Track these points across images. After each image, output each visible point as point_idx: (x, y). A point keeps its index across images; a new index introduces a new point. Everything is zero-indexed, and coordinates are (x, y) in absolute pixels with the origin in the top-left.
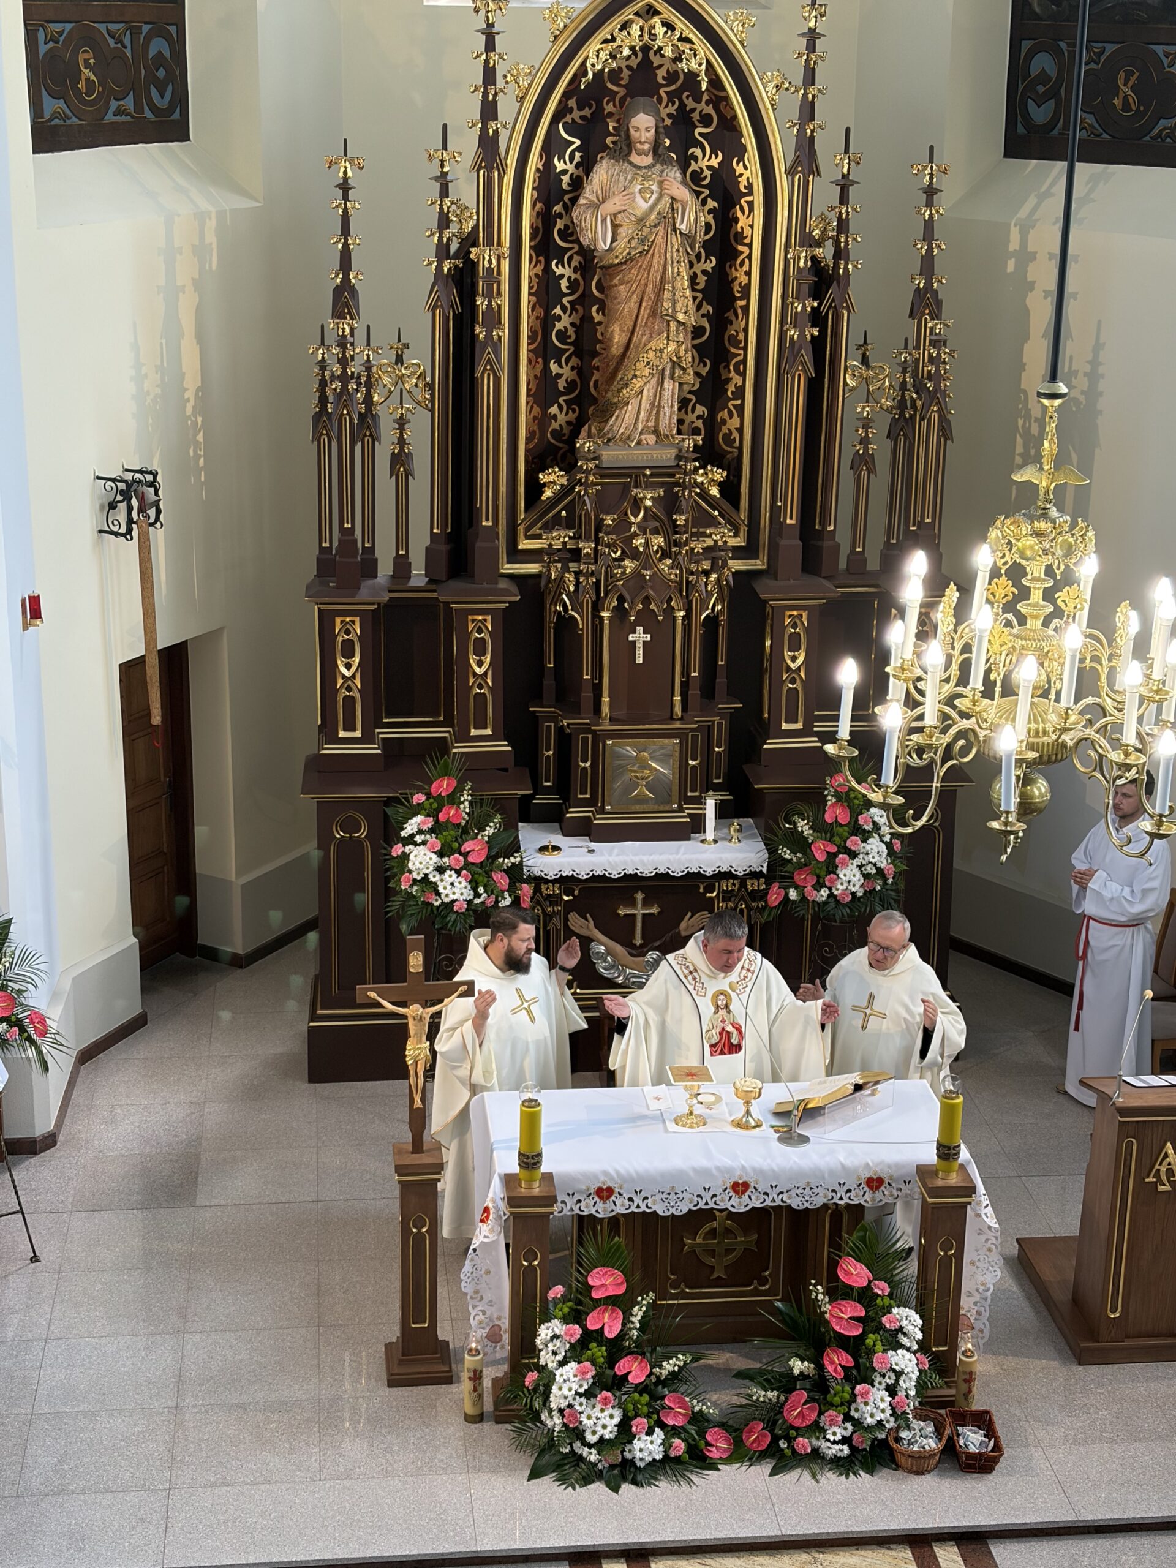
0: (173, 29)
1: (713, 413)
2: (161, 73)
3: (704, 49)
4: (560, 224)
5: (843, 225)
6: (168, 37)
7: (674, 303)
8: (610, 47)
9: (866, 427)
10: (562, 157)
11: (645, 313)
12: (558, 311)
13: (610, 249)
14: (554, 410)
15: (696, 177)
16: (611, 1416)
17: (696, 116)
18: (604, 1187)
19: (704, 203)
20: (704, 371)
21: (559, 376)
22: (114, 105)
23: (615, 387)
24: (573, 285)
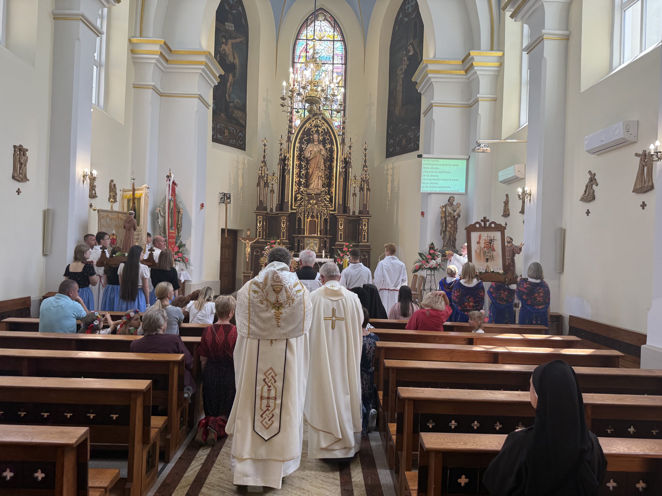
0: (244, 133)
1: (329, 189)
2: (241, 139)
3: (326, 125)
4: (303, 156)
5: (350, 153)
6: (243, 134)
7: (320, 166)
8: (310, 124)
9: (355, 188)
10: (303, 145)
11: (315, 167)
12: (302, 170)
13: (309, 157)
14: (301, 187)
15: (326, 149)
17: (326, 139)
19: (328, 153)
20: (328, 181)
21: (302, 181)
22: (231, 141)
23: (310, 180)
24: (305, 166)
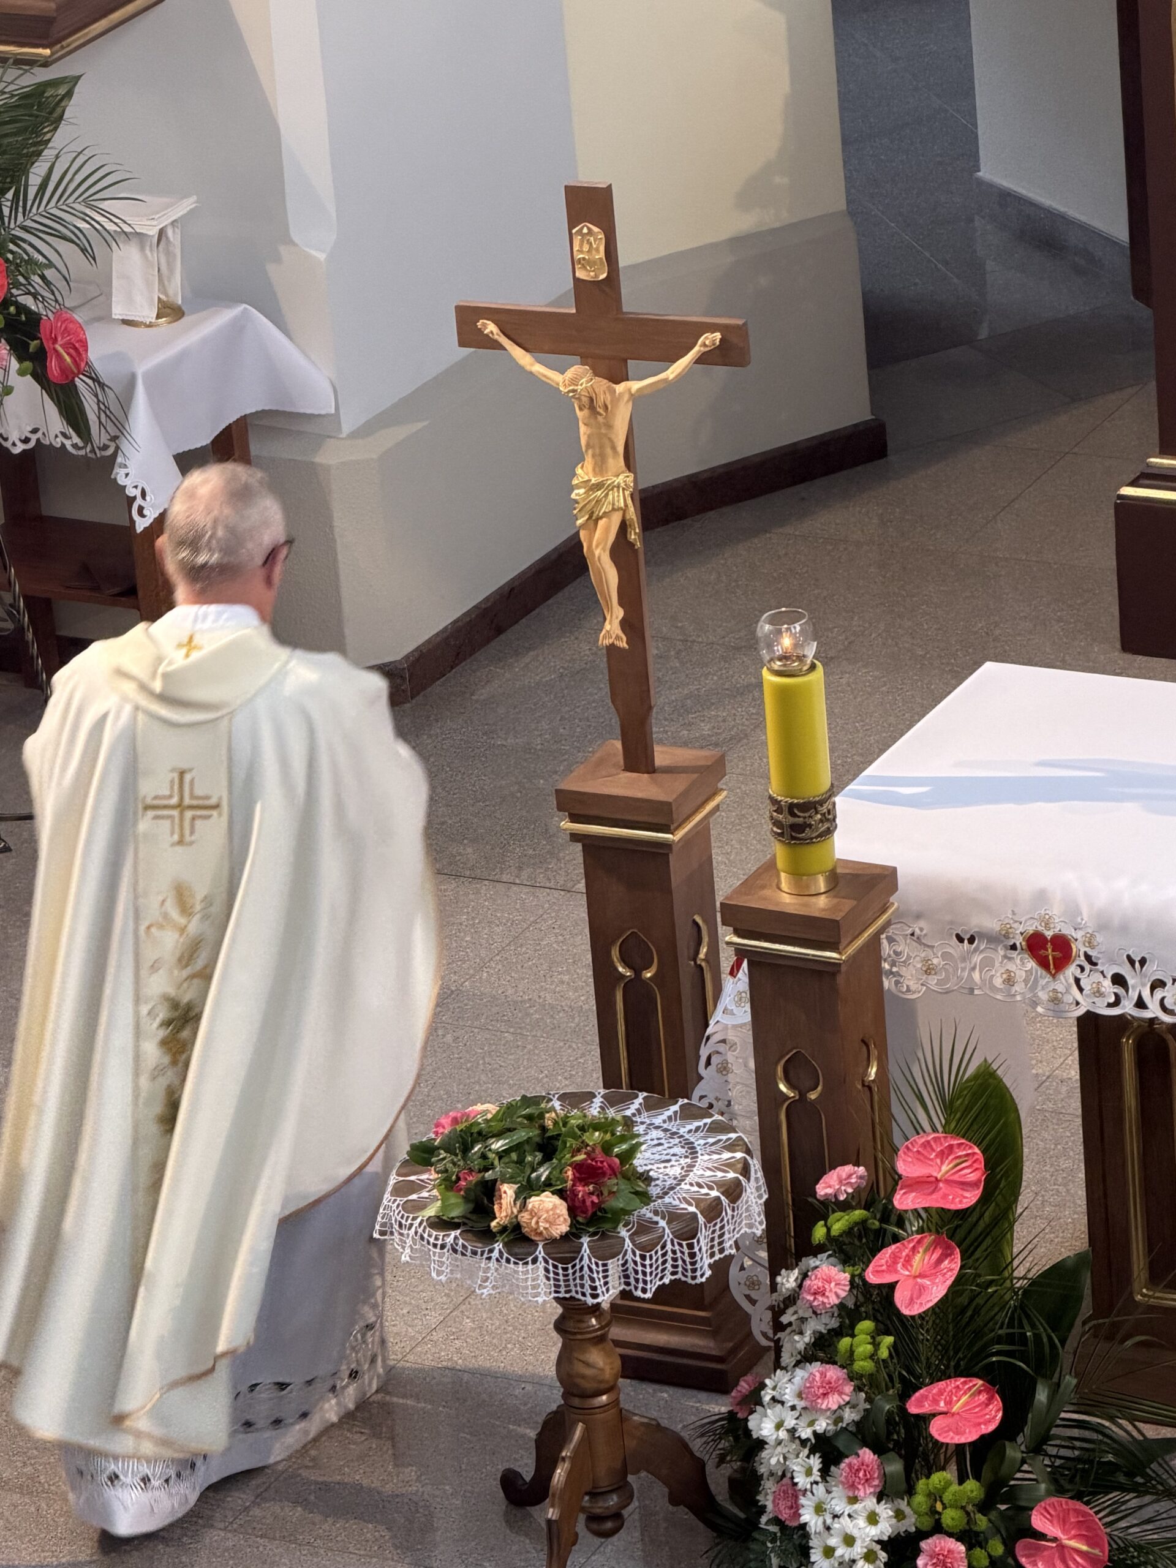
16: (873, 1519)
18: (1049, 934)
